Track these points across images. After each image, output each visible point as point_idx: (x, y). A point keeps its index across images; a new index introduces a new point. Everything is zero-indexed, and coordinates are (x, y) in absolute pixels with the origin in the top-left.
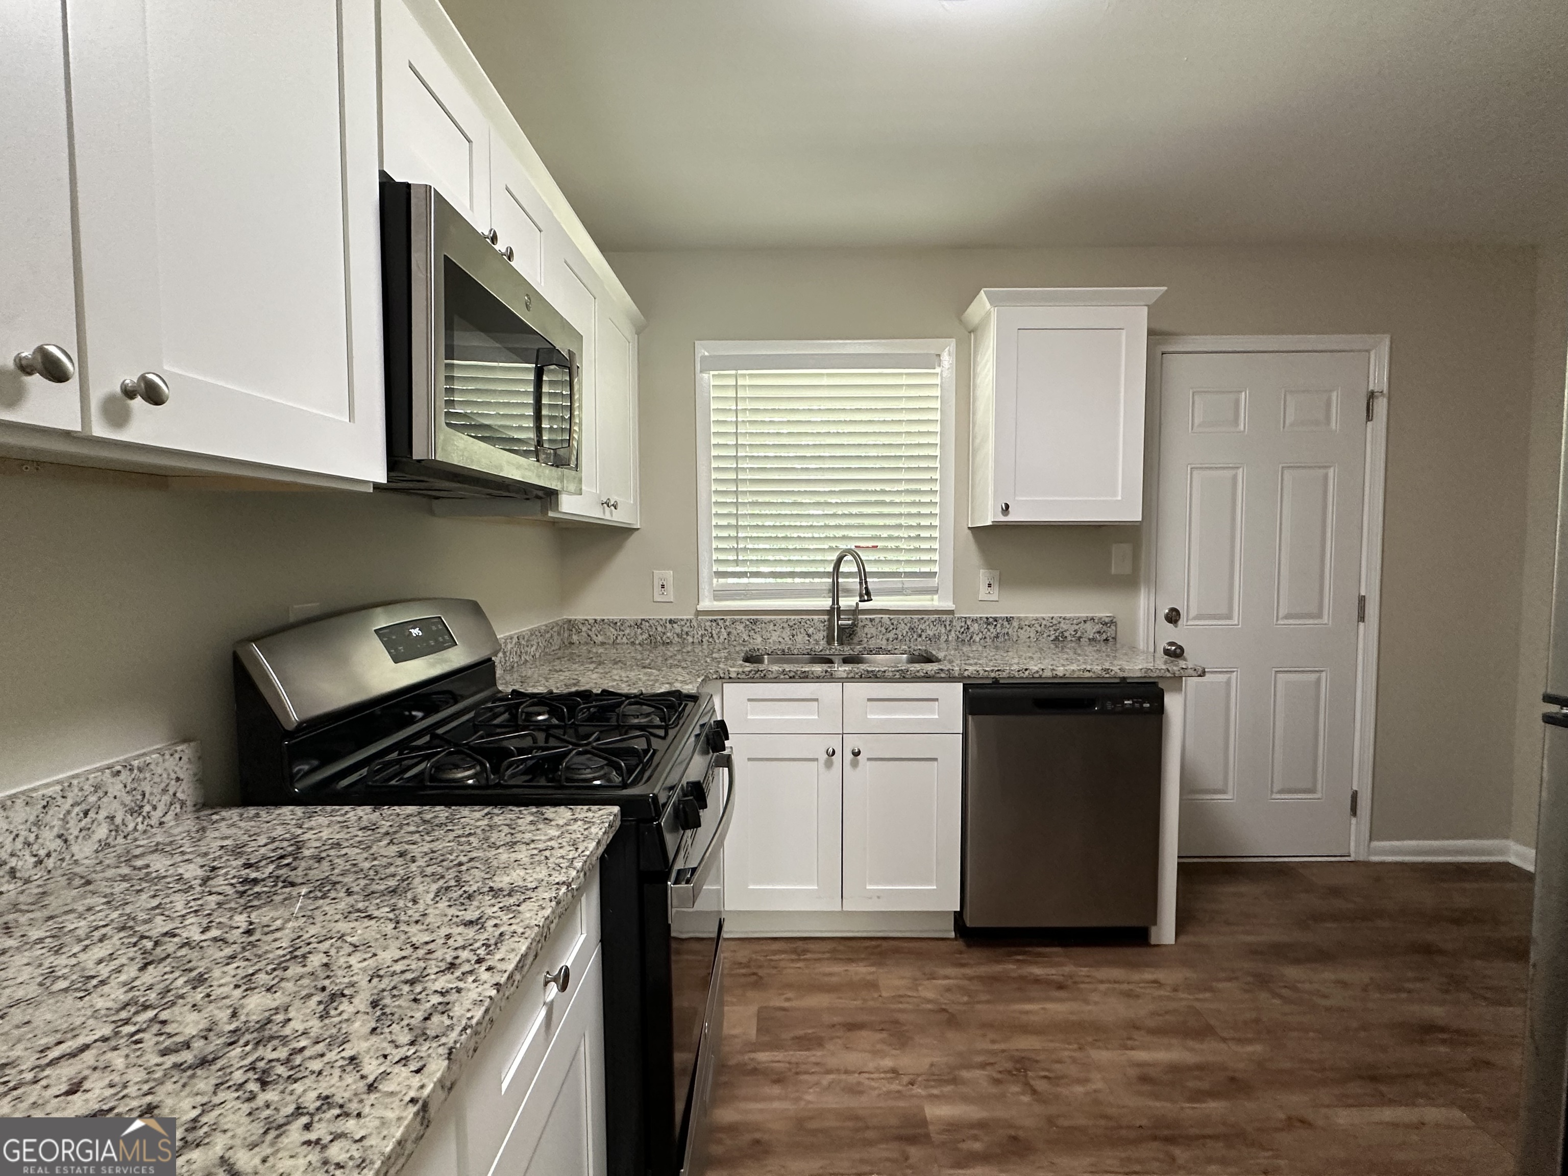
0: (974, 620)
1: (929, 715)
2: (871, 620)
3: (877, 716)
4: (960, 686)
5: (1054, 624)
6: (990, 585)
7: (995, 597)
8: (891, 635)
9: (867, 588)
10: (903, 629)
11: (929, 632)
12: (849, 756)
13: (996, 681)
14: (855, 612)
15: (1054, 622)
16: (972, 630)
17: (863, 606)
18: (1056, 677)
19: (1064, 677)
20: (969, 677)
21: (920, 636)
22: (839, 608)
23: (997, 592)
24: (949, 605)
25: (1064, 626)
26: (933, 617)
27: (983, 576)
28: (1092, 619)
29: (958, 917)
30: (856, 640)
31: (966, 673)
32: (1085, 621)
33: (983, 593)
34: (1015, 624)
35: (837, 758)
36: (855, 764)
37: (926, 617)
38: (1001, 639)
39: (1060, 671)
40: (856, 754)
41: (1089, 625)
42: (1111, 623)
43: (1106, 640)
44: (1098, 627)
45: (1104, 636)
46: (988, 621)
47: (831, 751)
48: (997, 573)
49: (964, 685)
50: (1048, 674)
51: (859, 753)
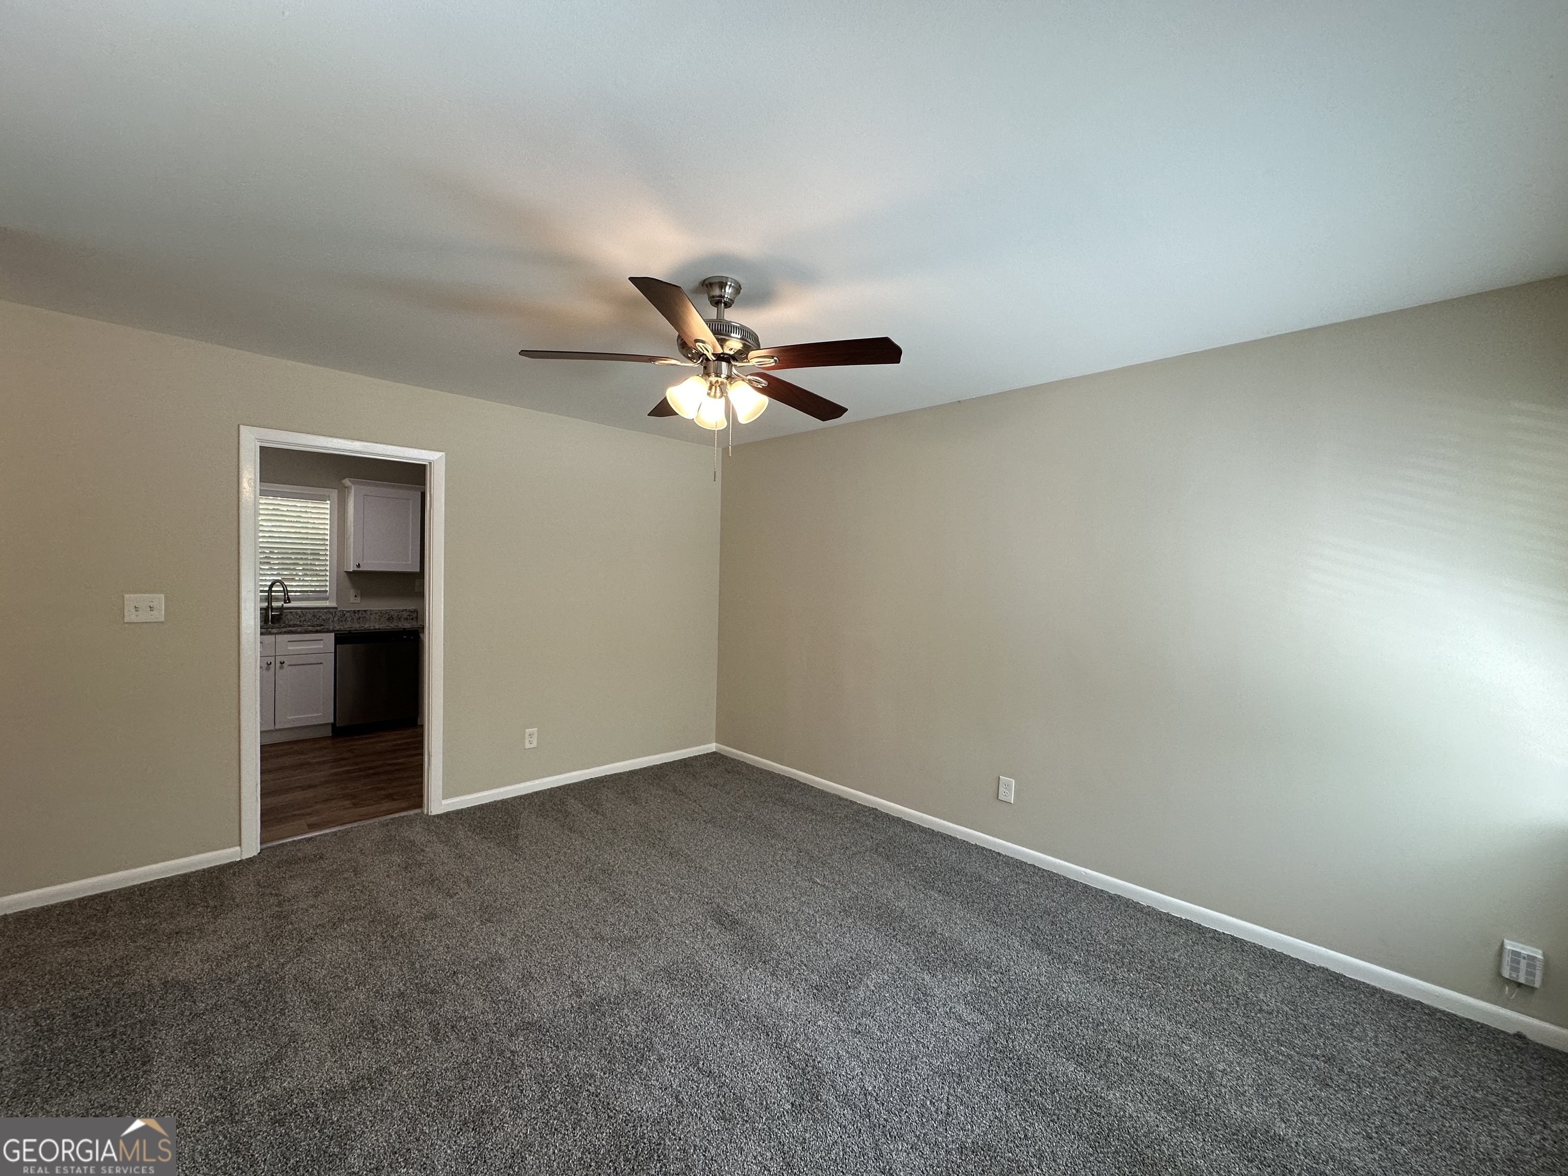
0: (347, 612)
1: (319, 646)
2: (291, 612)
3: (292, 648)
4: (333, 634)
5: (386, 612)
6: (356, 596)
7: (359, 602)
8: (302, 619)
9: (288, 597)
10: (309, 616)
11: (323, 617)
12: (278, 665)
13: (350, 631)
14: (281, 609)
15: (388, 611)
16: (346, 616)
17: (285, 605)
18: (375, 629)
19: (379, 629)
20: (337, 631)
21: (318, 619)
22: (272, 606)
23: (359, 599)
24: (334, 605)
25: (392, 613)
26: (325, 611)
27: (352, 592)
28: (406, 610)
29: (333, 725)
30: (282, 622)
31: (335, 629)
32: (402, 611)
33: (352, 599)
34: (369, 613)
35: (272, 666)
36: (281, 668)
37: (322, 610)
38: (361, 619)
39: (377, 627)
40: (282, 663)
41: (404, 612)
42: (416, 611)
43: (412, 619)
44: (408, 613)
45: (411, 617)
46: (354, 612)
47: (269, 663)
48: (360, 591)
49: (335, 635)
50: (372, 628)
51: (284, 662)
